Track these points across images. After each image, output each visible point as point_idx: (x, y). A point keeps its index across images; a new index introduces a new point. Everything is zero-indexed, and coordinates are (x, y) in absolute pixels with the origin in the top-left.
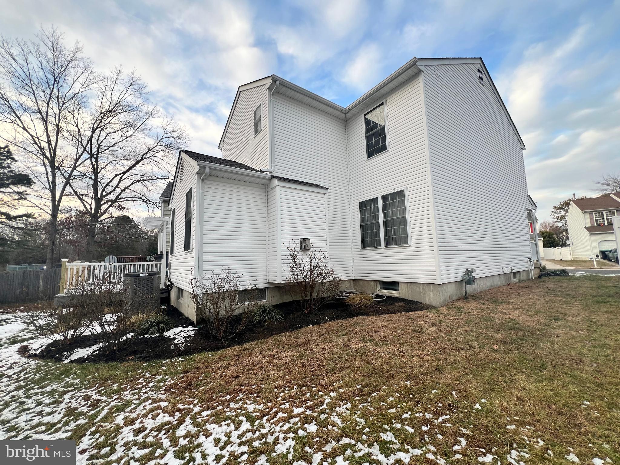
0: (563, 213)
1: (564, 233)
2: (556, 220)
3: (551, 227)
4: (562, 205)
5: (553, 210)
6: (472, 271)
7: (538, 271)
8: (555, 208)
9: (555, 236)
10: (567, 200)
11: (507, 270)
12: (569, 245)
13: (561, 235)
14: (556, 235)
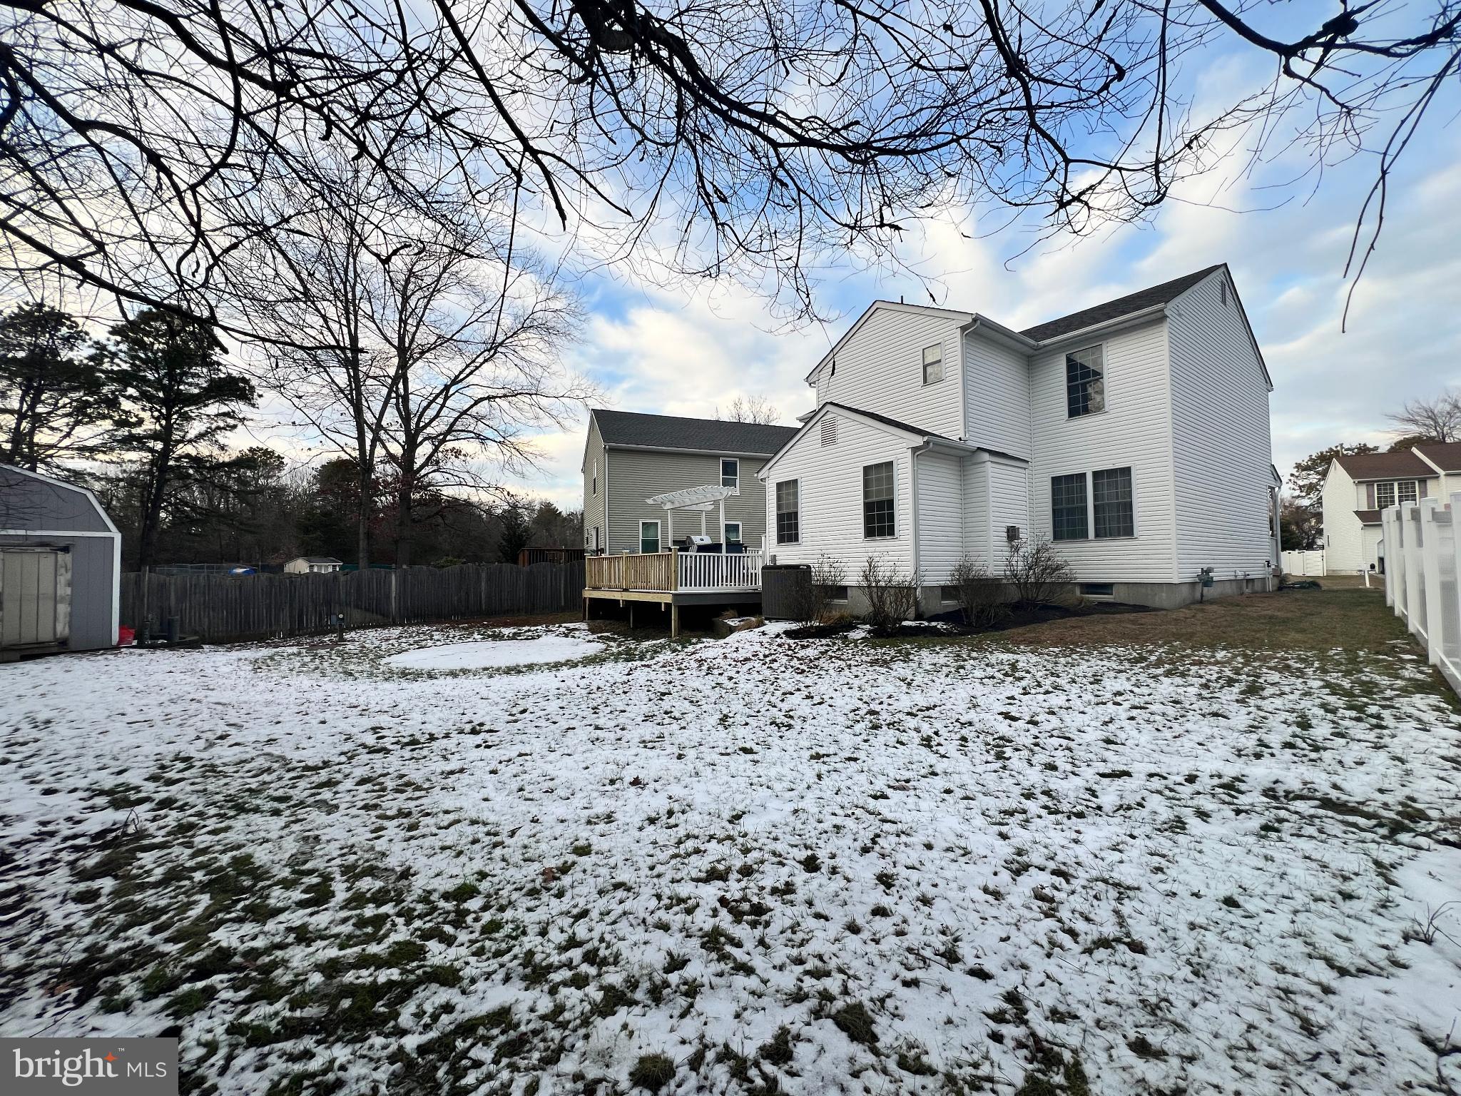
0: (1314, 478)
1: (1313, 522)
2: (1297, 493)
3: (1285, 507)
4: (1313, 461)
5: (1294, 471)
6: (1209, 570)
7: (1276, 581)
8: (1298, 466)
9: (1294, 527)
10: (1325, 449)
11: (1240, 575)
12: (1322, 547)
13: (1306, 526)
14: (1297, 524)
